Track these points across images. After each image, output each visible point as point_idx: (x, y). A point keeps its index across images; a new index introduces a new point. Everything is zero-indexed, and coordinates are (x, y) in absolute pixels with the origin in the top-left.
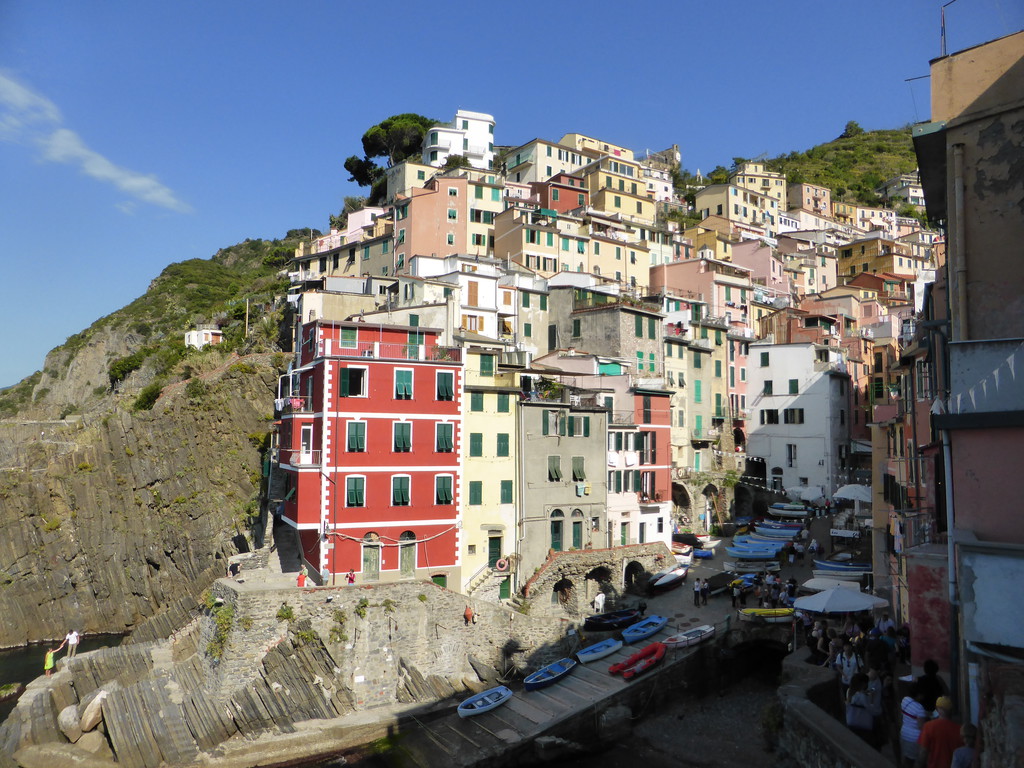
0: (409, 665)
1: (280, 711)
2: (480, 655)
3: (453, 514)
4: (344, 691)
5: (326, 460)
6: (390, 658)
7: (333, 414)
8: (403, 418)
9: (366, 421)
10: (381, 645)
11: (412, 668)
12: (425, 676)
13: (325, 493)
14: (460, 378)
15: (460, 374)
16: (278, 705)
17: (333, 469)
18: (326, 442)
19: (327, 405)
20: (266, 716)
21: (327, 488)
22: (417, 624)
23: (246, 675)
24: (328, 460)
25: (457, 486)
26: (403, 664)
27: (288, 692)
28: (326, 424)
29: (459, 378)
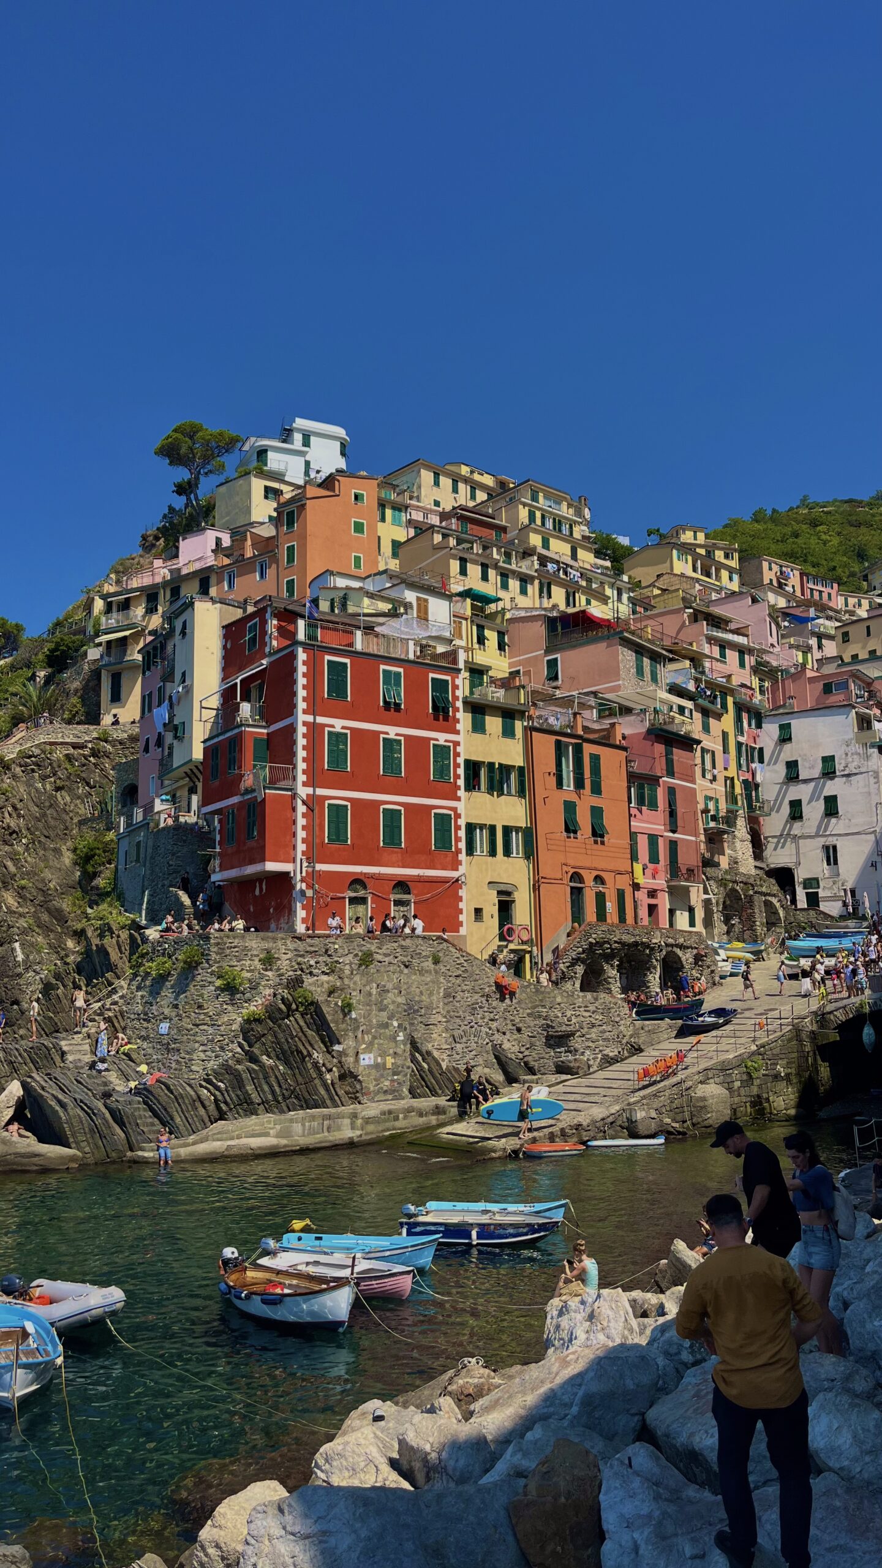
0: (424, 1049)
1: (273, 1092)
2: (506, 1045)
3: (455, 865)
4: (347, 1075)
5: (301, 778)
6: (401, 1037)
7: (310, 718)
8: (392, 732)
9: (348, 732)
10: (391, 1018)
11: (429, 1053)
12: (444, 1067)
13: (301, 822)
14: (457, 687)
15: (458, 682)
16: (271, 1086)
17: (310, 790)
18: (301, 754)
19: (301, 705)
20: (255, 1097)
21: (304, 815)
22: (431, 994)
23: (222, 1048)
24: (304, 778)
25: (458, 828)
26: (414, 1046)
27: (281, 1068)
28: (301, 730)
29: (455, 687)
